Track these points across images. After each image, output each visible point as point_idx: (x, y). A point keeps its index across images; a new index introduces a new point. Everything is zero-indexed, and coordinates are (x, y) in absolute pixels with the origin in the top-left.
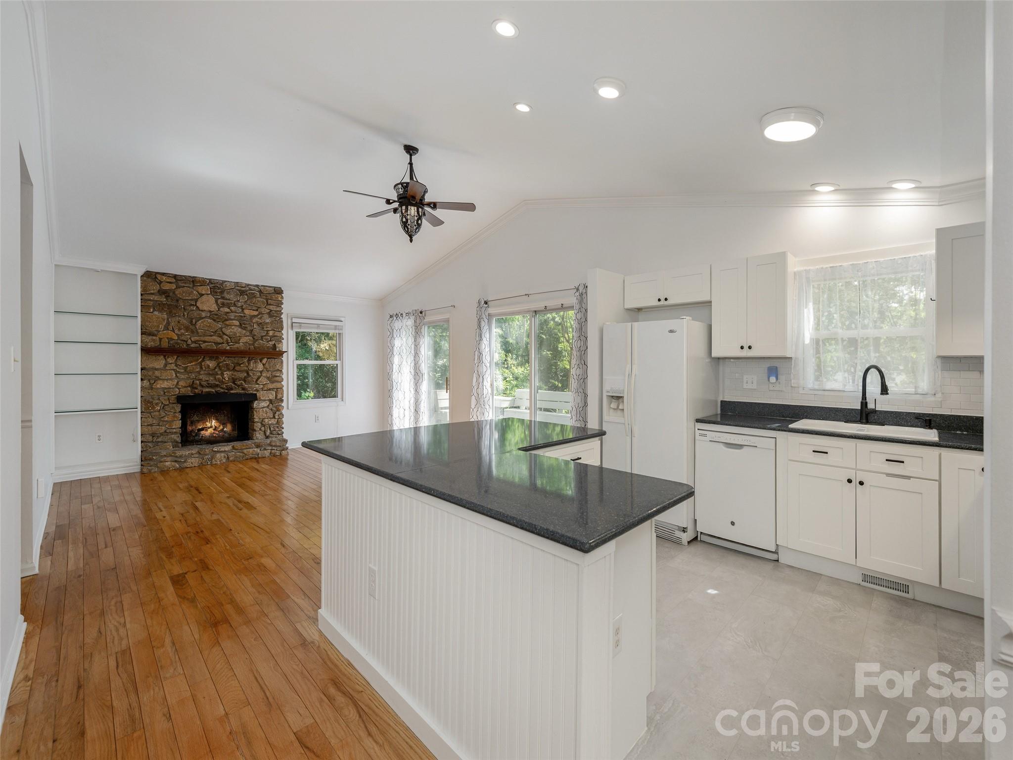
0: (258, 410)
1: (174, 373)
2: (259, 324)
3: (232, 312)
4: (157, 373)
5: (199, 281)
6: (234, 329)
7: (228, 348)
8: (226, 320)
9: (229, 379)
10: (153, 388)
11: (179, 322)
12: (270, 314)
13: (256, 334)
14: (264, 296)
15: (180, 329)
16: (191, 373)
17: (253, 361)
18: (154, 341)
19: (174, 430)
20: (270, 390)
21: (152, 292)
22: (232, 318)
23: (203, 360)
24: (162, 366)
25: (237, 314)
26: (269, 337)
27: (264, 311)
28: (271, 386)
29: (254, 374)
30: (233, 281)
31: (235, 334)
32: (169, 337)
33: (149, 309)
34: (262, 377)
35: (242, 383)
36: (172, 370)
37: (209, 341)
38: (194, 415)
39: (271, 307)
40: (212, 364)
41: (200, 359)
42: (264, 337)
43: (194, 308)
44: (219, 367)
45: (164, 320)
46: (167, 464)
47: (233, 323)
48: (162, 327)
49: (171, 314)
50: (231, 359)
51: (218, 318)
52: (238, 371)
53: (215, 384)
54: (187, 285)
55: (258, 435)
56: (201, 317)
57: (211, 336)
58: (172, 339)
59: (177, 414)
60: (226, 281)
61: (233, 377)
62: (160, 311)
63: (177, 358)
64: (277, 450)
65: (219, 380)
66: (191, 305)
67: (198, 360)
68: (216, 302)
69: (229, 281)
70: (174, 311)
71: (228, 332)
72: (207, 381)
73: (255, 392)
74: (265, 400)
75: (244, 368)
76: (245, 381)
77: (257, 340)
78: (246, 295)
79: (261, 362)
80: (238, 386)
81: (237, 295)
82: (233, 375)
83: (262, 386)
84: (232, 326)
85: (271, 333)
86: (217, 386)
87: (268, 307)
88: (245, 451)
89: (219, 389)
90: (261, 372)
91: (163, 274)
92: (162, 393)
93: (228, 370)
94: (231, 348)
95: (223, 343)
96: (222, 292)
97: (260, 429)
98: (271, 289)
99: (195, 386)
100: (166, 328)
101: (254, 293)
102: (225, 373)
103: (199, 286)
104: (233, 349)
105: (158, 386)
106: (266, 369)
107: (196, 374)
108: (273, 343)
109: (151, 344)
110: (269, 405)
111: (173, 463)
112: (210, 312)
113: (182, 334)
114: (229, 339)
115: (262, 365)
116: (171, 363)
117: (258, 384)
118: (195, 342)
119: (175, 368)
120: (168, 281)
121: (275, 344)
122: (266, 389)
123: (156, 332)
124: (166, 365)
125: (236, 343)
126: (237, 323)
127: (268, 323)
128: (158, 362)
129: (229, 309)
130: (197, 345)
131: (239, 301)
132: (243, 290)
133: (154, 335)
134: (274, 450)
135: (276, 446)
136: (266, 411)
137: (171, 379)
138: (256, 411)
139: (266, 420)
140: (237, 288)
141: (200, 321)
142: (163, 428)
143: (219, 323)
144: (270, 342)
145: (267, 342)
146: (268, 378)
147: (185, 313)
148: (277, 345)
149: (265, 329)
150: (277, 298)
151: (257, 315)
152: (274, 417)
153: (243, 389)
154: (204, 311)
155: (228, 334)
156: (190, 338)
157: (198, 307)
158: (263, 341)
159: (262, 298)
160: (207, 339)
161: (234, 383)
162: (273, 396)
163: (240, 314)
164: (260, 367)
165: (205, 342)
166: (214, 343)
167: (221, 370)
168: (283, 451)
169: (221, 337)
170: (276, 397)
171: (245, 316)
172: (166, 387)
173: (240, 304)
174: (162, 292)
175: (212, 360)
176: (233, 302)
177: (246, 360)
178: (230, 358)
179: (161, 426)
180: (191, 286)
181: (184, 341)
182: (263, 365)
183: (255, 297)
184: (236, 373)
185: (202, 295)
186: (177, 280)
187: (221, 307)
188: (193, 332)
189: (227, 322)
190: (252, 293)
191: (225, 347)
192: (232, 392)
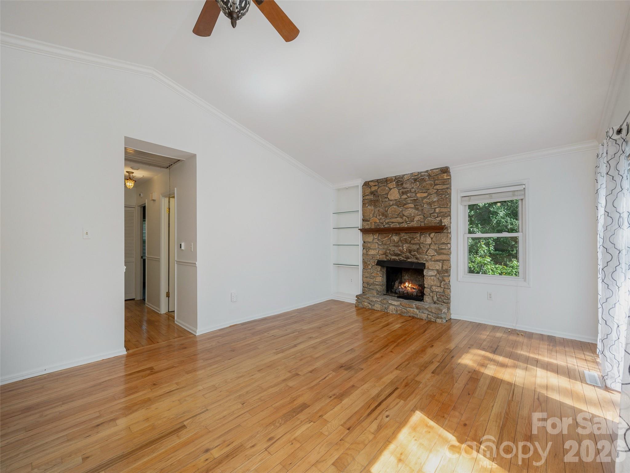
0: (427, 277)
1: (377, 245)
2: (430, 204)
3: (408, 197)
4: (369, 245)
5: (389, 180)
6: (410, 211)
7: (406, 226)
8: (405, 204)
9: (406, 250)
10: (367, 254)
11: (379, 211)
12: (437, 193)
13: (425, 212)
14: (431, 178)
15: (379, 215)
16: (385, 245)
17: (424, 235)
18: (368, 224)
19: (377, 283)
20: (437, 261)
21: (367, 194)
22: (409, 202)
23: (392, 236)
24: (372, 241)
25: (412, 199)
26: (436, 214)
27: (432, 192)
28: (438, 257)
29: (424, 246)
30: (409, 173)
31: (411, 214)
32: (375, 221)
33: (366, 206)
34: (430, 249)
35: (415, 254)
36: (376, 243)
37: (395, 222)
38: (406, 275)
39: (437, 187)
40: (396, 238)
41: (390, 235)
42: (432, 214)
43: (387, 200)
44: (401, 240)
45: (372, 211)
46: (365, 304)
47: (409, 206)
48: (371, 215)
49: (375, 206)
50: (409, 234)
51: (400, 204)
52: (414, 244)
53: (398, 253)
54: (383, 185)
55: (427, 299)
56: (390, 205)
57: (396, 218)
58: (375, 223)
59: (378, 272)
60: (405, 175)
61: (409, 248)
62: (370, 205)
63: (379, 235)
64: (432, 316)
65: (400, 250)
66: (386, 198)
67: (389, 236)
68: (399, 192)
69: (407, 174)
70: (377, 204)
71: (406, 213)
72: (394, 251)
73: (425, 262)
74: (433, 270)
75: (416, 241)
76: (418, 252)
77: (427, 217)
78: (419, 181)
79: (429, 236)
80: (413, 256)
81: (412, 183)
82: (409, 247)
83: (430, 257)
84: (409, 208)
85: (437, 210)
86: (399, 255)
87: (435, 188)
88: (408, 309)
89: (401, 257)
90: (430, 245)
91: (372, 181)
92: (371, 258)
93: (406, 242)
94: (408, 226)
95: (403, 223)
96: (402, 184)
97: (429, 295)
98: (437, 170)
99: (387, 254)
100: (373, 216)
101: (424, 178)
102: (404, 245)
103: (389, 183)
104: (409, 226)
105: (370, 253)
106: (434, 242)
107: (388, 246)
108: (440, 219)
109: (367, 227)
110: (436, 275)
111: (368, 304)
112: (396, 200)
113: (381, 219)
114: (407, 219)
115: (430, 238)
116: (376, 239)
117: (427, 255)
118: (387, 223)
119: (377, 241)
120: (374, 184)
121: (441, 220)
122: (434, 260)
123: (369, 219)
124: (374, 239)
125: (412, 221)
126: (413, 206)
127: (435, 201)
128: (370, 238)
129: (407, 195)
130: (388, 226)
131: (413, 188)
132: (417, 178)
133: (368, 221)
134: (430, 315)
135: (431, 312)
136: (433, 279)
137: (375, 249)
138: (426, 278)
139: (434, 287)
140: (412, 177)
141: (390, 208)
142: (372, 280)
143: (401, 207)
144: (437, 219)
145: (435, 218)
146: (436, 250)
147: (383, 204)
148: (442, 221)
149: (433, 207)
150: (443, 177)
151: (427, 197)
152: (440, 286)
153: (417, 258)
154: (393, 200)
155: (406, 215)
156: (385, 221)
157: (388, 199)
158: (432, 218)
159: (431, 181)
160: (393, 220)
161: (410, 252)
162: (439, 266)
163: (414, 198)
164: (429, 241)
165: (393, 223)
166: (398, 223)
167: (402, 243)
168: (438, 319)
169: (402, 218)
170: (442, 268)
171: (417, 199)
172: (373, 254)
173: (413, 190)
174: (372, 193)
175: (396, 236)
176: (409, 189)
177: (418, 235)
178: (407, 234)
179: (371, 279)
180: (385, 184)
181: (382, 223)
182: (432, 239)
183: (425, 181)
184: (411, 246)
185: (390, 189)
186: (378, 183)
187: (402, 195)
188: (386, 217)
189: (405, 206)
190: (421, 179)
191: (404, 226)
192: (409, 260)
